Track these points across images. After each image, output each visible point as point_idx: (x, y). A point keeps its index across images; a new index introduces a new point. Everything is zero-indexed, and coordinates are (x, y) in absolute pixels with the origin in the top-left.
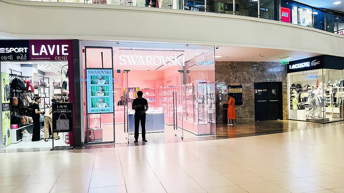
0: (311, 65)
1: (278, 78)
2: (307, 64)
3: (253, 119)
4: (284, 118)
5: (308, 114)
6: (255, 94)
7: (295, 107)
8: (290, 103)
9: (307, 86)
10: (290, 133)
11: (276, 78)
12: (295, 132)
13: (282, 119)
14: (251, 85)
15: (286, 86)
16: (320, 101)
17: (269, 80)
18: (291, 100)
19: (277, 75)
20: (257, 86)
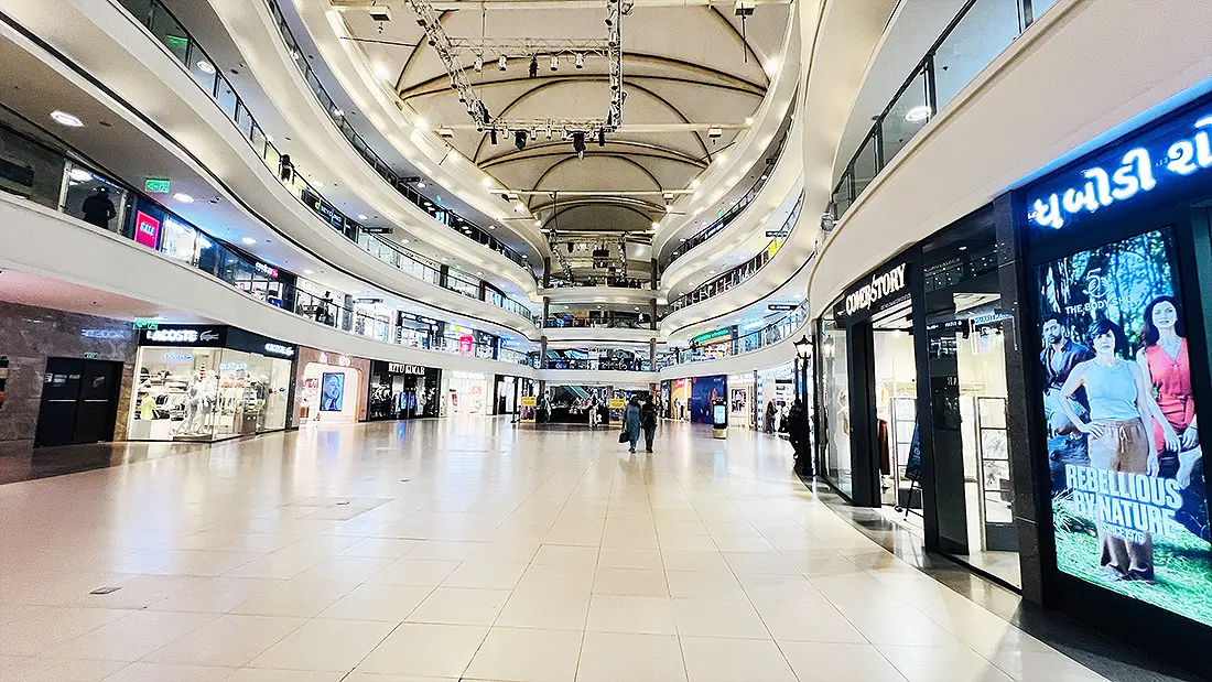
0: (199, 337)
1: (114, 354)
2: (191, 336)
3: (31, 442)
4: (117, 437)
5: (176, 429)
6: (46, 385)
7: (147, 415)
8: (134, 406)
9: (163, 374)
10: (125, 466)
11: (110, 352)
12: (140, 465)
13: (112, 440)
14: (37, 362)
15: (132, 371)
16: (206, 404)
17: (90, 355)
18: (139, 401)
19: (113, 346)
20: (54, 365)
